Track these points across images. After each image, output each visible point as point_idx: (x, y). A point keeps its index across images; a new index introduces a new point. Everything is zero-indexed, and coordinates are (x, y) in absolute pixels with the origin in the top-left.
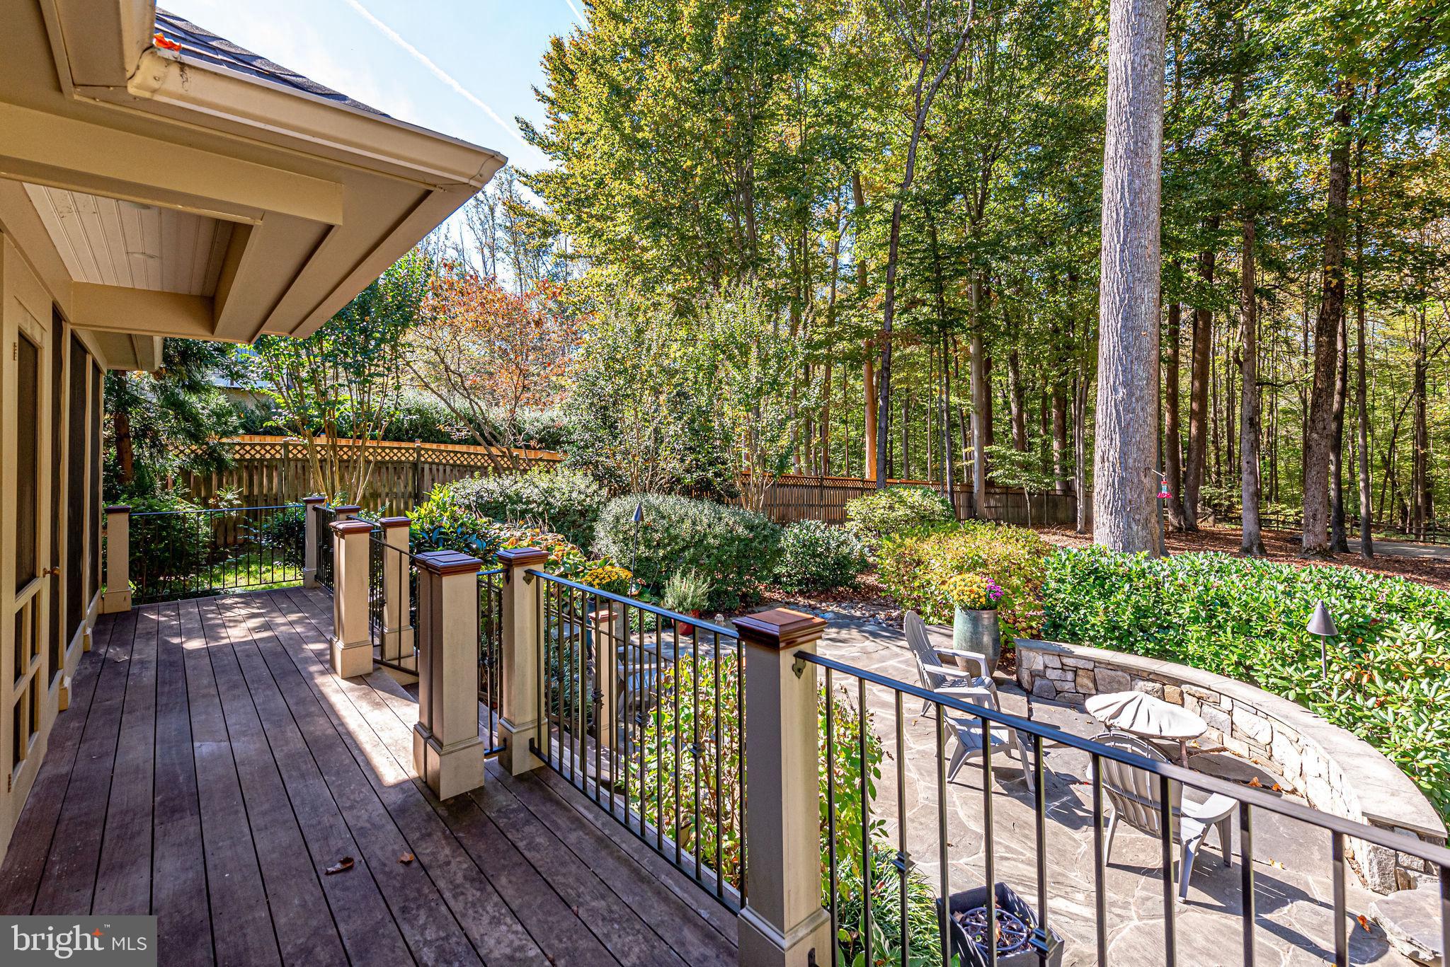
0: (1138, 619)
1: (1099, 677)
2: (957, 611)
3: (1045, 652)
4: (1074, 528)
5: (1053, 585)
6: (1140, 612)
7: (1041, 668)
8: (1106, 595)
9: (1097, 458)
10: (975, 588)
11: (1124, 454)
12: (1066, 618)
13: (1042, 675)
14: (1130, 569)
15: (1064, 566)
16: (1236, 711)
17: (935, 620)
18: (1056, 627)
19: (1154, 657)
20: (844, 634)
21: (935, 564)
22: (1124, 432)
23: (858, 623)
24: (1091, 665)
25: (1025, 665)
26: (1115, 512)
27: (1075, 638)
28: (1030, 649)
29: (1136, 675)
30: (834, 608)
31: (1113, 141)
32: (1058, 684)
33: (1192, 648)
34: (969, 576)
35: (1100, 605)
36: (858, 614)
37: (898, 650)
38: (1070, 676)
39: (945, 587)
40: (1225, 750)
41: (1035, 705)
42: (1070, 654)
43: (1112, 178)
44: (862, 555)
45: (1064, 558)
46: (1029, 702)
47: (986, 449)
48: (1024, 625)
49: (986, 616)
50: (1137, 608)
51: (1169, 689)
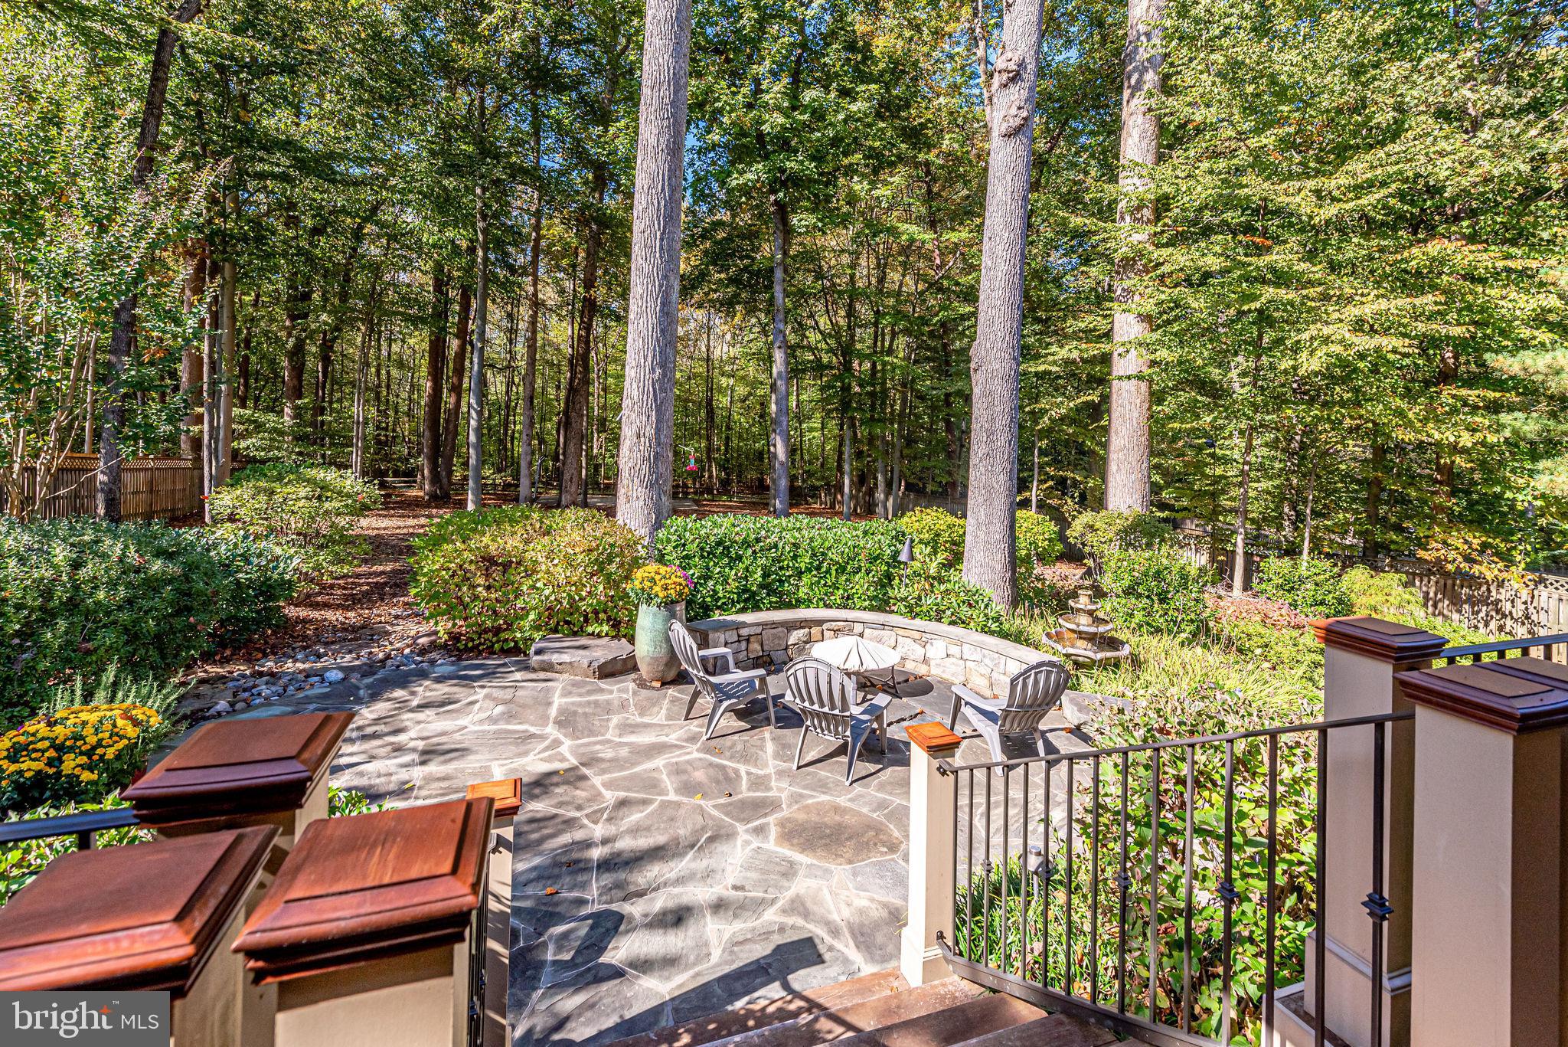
1: (765, 638)
3: (726, 628)
7: (723, 645)
8: (731, 563)
11: (658, 430)
16: (868, 631)
22: (658, 410)
24: (759, 630)
26: (650, 486)
27: (706, 612)
29: (791, 626)
31: (655, 132)
35: (730, 572)
38: (744, 645)
42: (744, 625)
43: (653, 167)
50: (763, 569)
51: (813, 630)
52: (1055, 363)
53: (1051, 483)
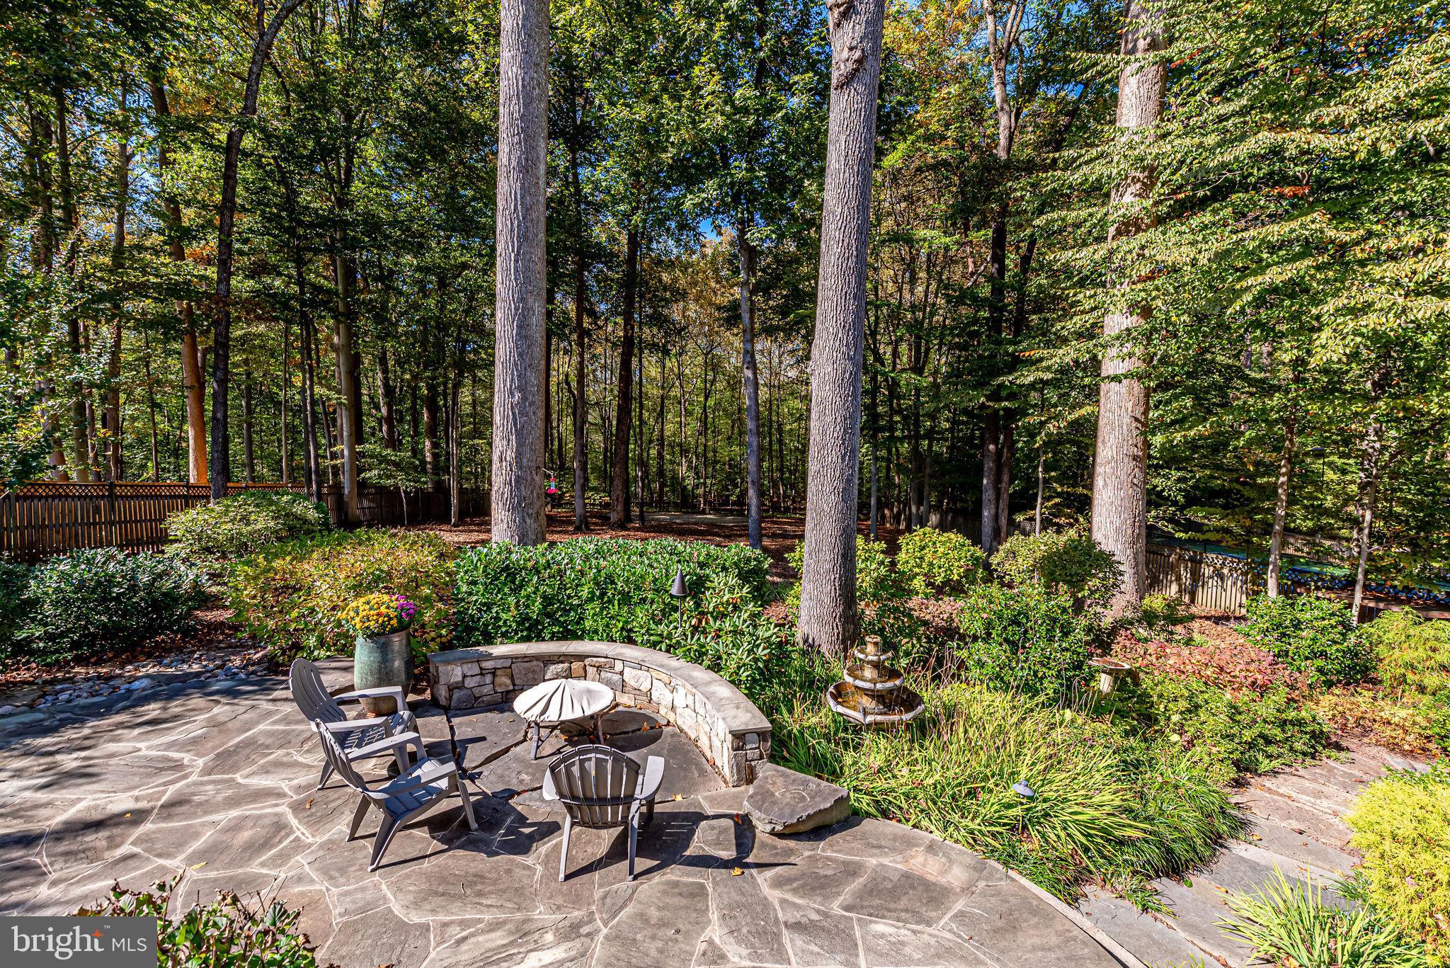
0: (544, 607)
1: (516, 671)
2: (360, 641)
3: (463, 661)
4: (448, 522)
5: (464, 588)
6: (547, 600)
7: (460, 679)
8: (516, 590)
9: (495, 458)
10: (383, 609)
11: (519, 455)
12: (479, 619)
13: (460, 686)
14: (537, 562)
15: (476, 568)
16: (627, 670)
17: (323, 653)
18: (470, 630)
19: (559, 639)
20: (175, 707)
21: (322, 586)
22: (519, 434)
23: (198, 684)
24: (508, 663)
25: (442, 681)
26: (513, 509)
27: (489, 640)
28: (448, 662)
29: (548, 660)
30: (151, 670)
31: (507, 150)
32: (477, 692)
33: (588, 624)
34: (374, 597)
35: (512, 600)
36: (196, 668)
37: (270, 706)
38: (488, 679)
39: (340, 615)
40: (617, 705)
41: (455, 721)
42: (489, 657)
43: (506, 187)
44: (196, 584)
45: (475, 559)
46: (449, 721)
47: (358, 448)
48: (433, 634)
49: (397, 641)
50: (545, 597)
51: (574, 666)
52: (1048, 369)
53: (1057, 500)
